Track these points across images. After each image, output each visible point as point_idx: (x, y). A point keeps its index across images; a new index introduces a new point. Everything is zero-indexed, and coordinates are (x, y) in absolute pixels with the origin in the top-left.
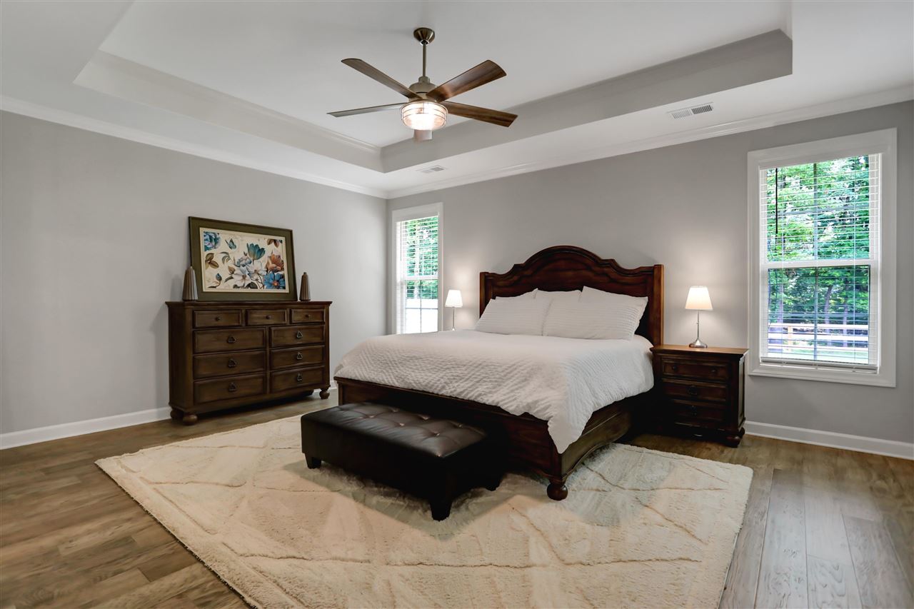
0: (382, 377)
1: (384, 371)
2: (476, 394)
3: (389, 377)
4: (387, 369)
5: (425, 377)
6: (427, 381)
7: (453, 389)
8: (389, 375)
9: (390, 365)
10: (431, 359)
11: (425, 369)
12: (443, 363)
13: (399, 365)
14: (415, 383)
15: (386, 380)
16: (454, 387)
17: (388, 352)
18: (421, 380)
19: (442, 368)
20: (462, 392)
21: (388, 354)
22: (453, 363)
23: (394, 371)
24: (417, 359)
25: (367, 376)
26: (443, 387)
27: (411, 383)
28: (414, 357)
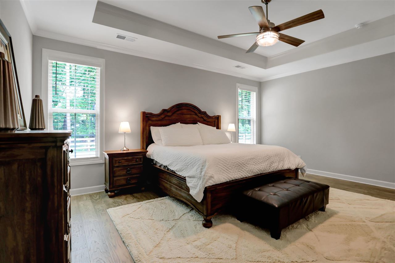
0: (240, 174)
1: (240, 170)
2: (281, 167)
3: (243, 173)
4: (241, 168)
5: (262, 166)
6: (263, 168)
7: (273, 168)
8: (244, 172)
9: (242, 166)
10: (259, 157)
11: (259, 163)
12: (264, 158)
13: (246, 165)
14: (259, 171)
15: (243, 175)
16: (273, 167)
17: (236, 159)
18: (261, 168)
19: (265, 160)
20: (277, 168)
21: (236, 160)
22: (268, 157)
23: (245, 168)
24: (253, 159)
25: (232, 177)
26: (269, 169)
27: (257, 172)
28: (251, 158)
